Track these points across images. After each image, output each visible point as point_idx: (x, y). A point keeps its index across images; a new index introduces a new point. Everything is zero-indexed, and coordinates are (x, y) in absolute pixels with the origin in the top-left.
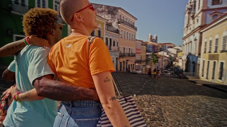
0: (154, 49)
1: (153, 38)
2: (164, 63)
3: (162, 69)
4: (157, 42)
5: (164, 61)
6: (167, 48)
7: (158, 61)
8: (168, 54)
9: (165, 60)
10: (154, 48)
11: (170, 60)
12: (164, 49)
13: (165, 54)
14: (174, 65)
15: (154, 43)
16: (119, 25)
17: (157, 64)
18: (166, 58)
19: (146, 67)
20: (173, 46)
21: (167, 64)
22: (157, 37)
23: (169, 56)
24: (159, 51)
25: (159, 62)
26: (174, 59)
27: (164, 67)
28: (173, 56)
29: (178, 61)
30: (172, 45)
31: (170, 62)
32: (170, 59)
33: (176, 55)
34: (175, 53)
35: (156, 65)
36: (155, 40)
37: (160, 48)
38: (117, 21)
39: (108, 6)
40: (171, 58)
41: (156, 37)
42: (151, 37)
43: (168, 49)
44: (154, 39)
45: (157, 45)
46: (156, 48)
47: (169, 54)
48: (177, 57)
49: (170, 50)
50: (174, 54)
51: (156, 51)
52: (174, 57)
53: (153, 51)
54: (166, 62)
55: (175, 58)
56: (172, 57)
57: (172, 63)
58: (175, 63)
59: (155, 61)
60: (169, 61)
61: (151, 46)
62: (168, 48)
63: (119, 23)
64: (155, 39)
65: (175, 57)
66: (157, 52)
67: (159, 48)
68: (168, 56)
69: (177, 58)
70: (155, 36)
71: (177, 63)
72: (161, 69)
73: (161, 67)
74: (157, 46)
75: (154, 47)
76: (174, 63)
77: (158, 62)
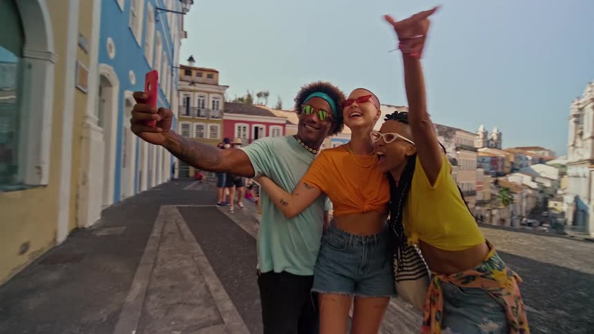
0: (496, 166)
1: (489, 137)
2: (524, 204)
3: (521, 217)
4: (500, 146)
5: (524, 200)
6: (530, 163)
7: (512, 200)
8: (533, 181)
9: (527, 196)
10: (496, 164)
11: (541, 197)
12: (521, 166)
13: (527, 180)
14: (552, 209)
15: (495, 152)
16: (458, 152)
17: (511, 206)
18: (530, 192)
19: (491, 213)
20: (547, 154)
21: (532, 206)
22: (500, 133)
23: (538, 185)
24: (507, 170)
25: (514, 202)
26: (551, 191)
27: (526, 212)
28: (548, 184)
29: (561, 200)
30: (543, 153)
31: (540, 200)
32: (541, 192)
33: (557, 184)
34: (555, 177)
35: (508, 208)
36: (496, 143)
37: (512, 163)
38: (454, 147)
39: (439, 125)
40: (542, 190)
41: (499, 135)
42: (485, 134)
43: (533, 167)
44: (492, 139)
45: (503, 156)
46: (500, 164)
47: (537, 179)
48: (559, 187)
49: (537, 168)
50: (552, 180)
51: (500, 170)
52: (553, 186)
53: (493, 171)
54: (530, 200)
55: (556, 191)
56: (545, 187)
57: (546, 202)
58: (556, 205)
59: (507, 201)
60: (537, 198)
61: (488, 159)
62: (534, 162)
63: (457, 149)
64: (495, 138)
65: (555, 187)
66: (504, 175)
67: (507, 164)
68: (534, 185)
69: (559, 192)
70: (495, 131)
71: (559, 203)
72: (519, 216)
73: (519, 212)
74: (503, 160)
75: (494, 161)
76: (551, 204)
77: (512, 203)
